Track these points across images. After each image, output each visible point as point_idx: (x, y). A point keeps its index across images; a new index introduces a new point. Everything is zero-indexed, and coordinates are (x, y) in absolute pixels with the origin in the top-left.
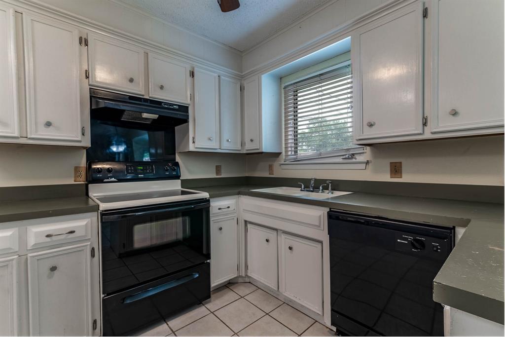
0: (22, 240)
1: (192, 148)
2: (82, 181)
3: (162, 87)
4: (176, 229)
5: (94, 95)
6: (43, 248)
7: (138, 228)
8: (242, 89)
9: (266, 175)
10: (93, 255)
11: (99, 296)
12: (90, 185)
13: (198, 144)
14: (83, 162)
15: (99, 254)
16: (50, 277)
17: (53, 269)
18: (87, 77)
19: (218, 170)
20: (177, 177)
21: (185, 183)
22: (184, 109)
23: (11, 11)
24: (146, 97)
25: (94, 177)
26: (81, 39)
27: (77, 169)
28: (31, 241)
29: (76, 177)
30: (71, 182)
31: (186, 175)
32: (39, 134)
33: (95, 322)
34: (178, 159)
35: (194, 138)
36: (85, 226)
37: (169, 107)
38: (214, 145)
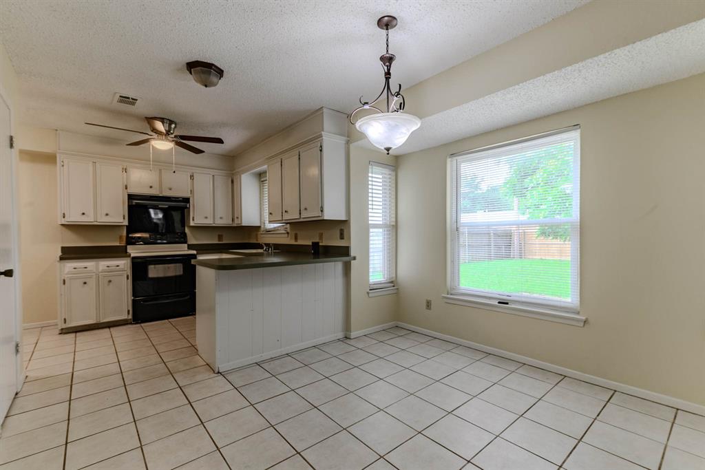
0: (97, 268)
1: (192, 224)
2: (123, 244)
3: (170, 189)
4: (175, 270)
5: (131, 197)
6: (105, 272)
7: (151, 267)
8: (232, 182)
9: (255, 241)
10: (128, 278)
11: (131, 298)
12: (128, 246)
13: (196, 222)
14: (124, 233)
15: (130, 277)
16: (108, 285)
17: (110, 281)
18: (126, 188)
19: (220, 237)
20: (186, 242)
21: (190, 247)
22: (187, 200)
23: (91, 163)
24: (161, 195)
25: (131, 241)
26: (123, 169)
27: (121, 237)
28: (101, 268)
29: (120, 241)
30: (117, 244)
31: (192, 241)
32: (103, 220)
33: (129, 311)
34: (187, 230)
35: (193, 218)
36: (124, 264)
37: (176, 199)
38: (209, 222)
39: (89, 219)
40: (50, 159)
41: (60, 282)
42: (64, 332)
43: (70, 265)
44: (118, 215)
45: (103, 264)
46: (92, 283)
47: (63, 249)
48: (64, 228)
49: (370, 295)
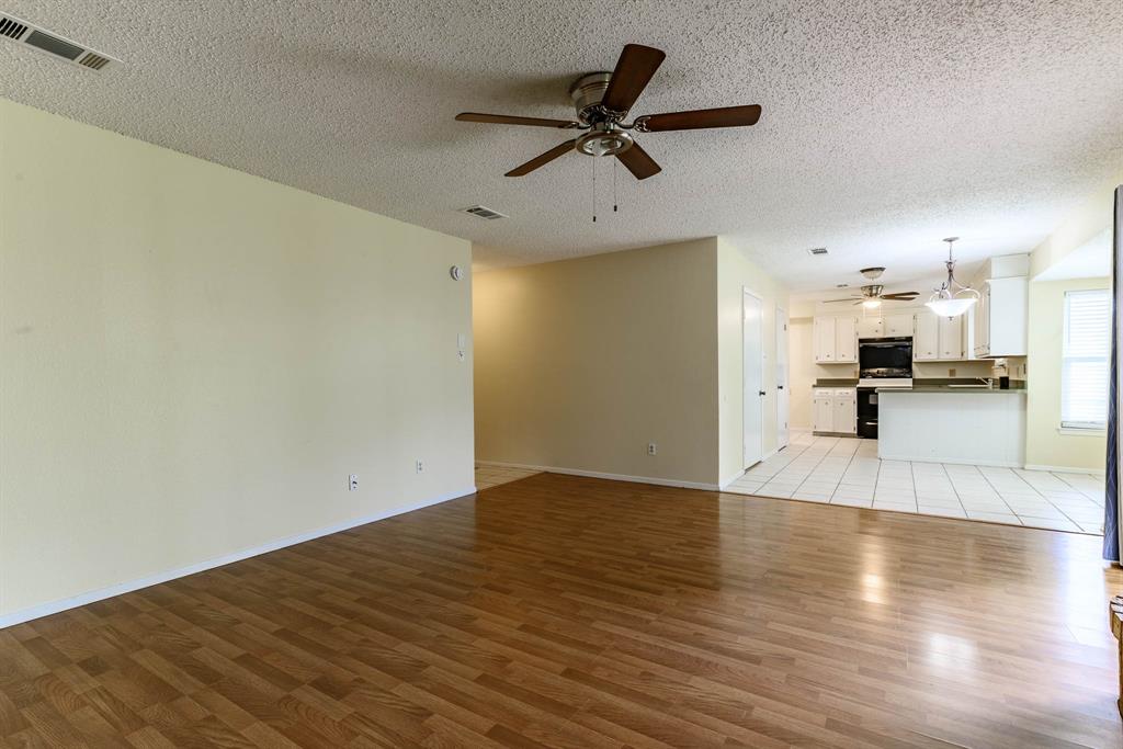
0: (834, 394)
1: (917, 360)
2: (857, 377)
3: (893, 331)
5: (860, 341)
6: (839, 397)
10: (854, 403)
11: (856, 418)
12: (860, 379)
13: (921, 358)
14: (858, 369)
15: (856, 402)
16: (841, 406)
17: (842, 404)
18: (856, 334)
19: (952, 372)
20: (910, 377)
22: (910, 339)
23: (834, 319)
24: (885, 337)
25: (862, 376)
26: (855, 320)
27: (855, 372)
28: (836, 394)
29: (855, 376)
30: (853, 377)
31: (919, 375)
32: (840, 360)
33: (855, 428)
34: (913, 366)
35: (917, 354)
36: (852, 392)
37: (900, 340)
38: (933, 358)
39: (831, 360)
40: (809, 320)
41: (812, 401)
42: (815, 434)
43: (819, 391)
44: (852, 355)
45: (839, 391)
46: (831, 404)
47: (818, 380)
48: (819, 367)
49: (1061, 432)
